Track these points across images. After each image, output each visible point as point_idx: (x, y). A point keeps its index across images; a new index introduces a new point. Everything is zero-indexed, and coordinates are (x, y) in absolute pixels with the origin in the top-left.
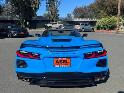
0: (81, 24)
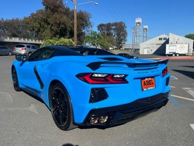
0: (25, 45)
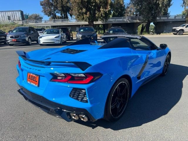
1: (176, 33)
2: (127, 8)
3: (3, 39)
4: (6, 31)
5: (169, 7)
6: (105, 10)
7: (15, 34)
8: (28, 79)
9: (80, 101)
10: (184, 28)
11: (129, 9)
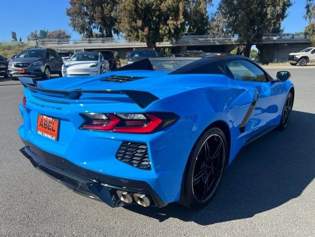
1: (296, 63)
2: (211, 21)
3: (3, 69)
4: (9, 57)
5: (282, 19)
6: (175, 23)
7: (23, 61)
8: (39, 127)
9: (136, 167)
10: (308, 54)
11: (215, 23)
